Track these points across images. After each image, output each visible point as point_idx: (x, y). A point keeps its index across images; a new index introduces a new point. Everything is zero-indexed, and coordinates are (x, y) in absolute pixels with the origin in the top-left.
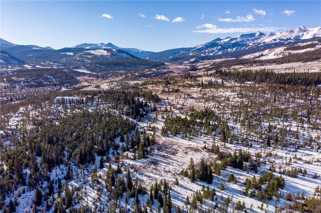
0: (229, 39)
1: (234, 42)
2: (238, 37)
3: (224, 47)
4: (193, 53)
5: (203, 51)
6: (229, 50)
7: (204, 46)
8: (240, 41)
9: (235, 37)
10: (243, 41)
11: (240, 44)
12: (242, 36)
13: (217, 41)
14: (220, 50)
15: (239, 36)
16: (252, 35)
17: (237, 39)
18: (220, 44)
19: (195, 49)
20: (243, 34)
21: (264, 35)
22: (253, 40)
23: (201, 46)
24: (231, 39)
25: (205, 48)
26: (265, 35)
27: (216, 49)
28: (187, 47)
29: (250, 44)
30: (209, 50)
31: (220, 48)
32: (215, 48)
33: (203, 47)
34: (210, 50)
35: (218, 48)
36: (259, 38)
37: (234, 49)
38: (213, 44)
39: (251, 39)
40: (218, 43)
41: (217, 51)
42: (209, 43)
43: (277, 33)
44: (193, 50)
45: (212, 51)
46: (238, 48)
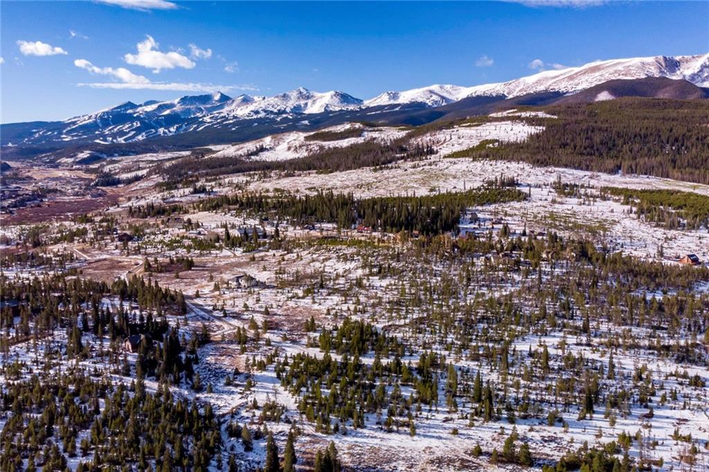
0: (155, 106)
1: (167, 112)
2: (176, 101)
3: (148, 123)
4: (73, 136)
5: (97, 132)
6: (161, 130)
7: (99, 121)
8: (182, 112)
9: (168, 102)
10: (188, 111)
11: (183, 117)
12: (184, 100)
13: (128, 109)
14: (138, 131)
15: (178, 100)
16: (206, 99)
17: (172, 106)
18: (135, 115)
19: (74, 127)
20: (186, 95)
21: (231, 101)
22: (210, 110)
23: (91, 120)
24: (160, 106)
25: (100, 125)
26: (233, 101)
27: (129, 127)
28: (49, 120)
29: (205, 118)
30: (112, 129)
31: (139, 125)
32: (127, 126)
33: (95, 122)
34: (116, 130)
35: (133, 125)
36: (221, 107)
37: (173, 129)
38: (119, 116)
39: (205, 108)
40: (130, 114)
41: (133, 132)
42: (107, 113)
43: (256, 98)
44: (69, 129)
45: (121, 133)
46: (181, 127)
